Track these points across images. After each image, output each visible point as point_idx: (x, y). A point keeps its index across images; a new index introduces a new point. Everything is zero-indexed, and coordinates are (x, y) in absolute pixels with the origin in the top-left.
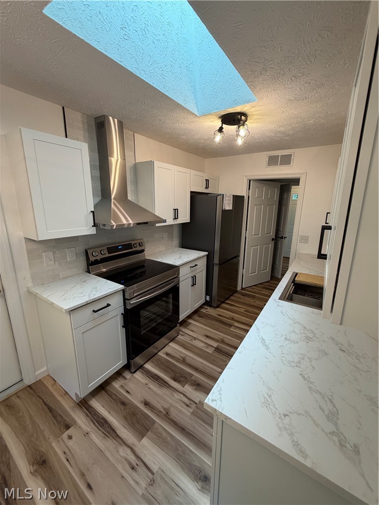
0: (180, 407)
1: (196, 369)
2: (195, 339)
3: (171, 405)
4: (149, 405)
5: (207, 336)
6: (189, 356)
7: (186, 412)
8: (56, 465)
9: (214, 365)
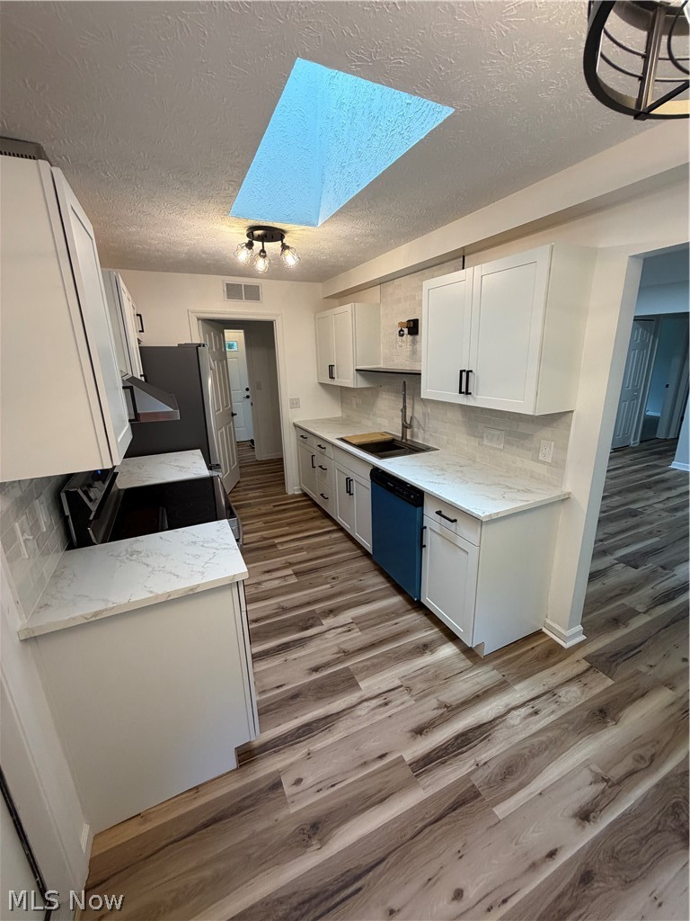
0: (348, 638)
1: (309, 604)
2: (259, 583)
3: (338, 645)
4: (320, 668)
5: (268, 572)
6: (282, 601)
7: (356, 635)
8: (331, 803)
9: (318, 586)
